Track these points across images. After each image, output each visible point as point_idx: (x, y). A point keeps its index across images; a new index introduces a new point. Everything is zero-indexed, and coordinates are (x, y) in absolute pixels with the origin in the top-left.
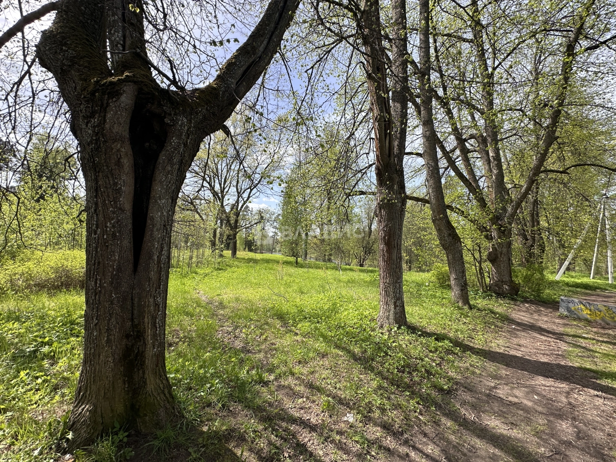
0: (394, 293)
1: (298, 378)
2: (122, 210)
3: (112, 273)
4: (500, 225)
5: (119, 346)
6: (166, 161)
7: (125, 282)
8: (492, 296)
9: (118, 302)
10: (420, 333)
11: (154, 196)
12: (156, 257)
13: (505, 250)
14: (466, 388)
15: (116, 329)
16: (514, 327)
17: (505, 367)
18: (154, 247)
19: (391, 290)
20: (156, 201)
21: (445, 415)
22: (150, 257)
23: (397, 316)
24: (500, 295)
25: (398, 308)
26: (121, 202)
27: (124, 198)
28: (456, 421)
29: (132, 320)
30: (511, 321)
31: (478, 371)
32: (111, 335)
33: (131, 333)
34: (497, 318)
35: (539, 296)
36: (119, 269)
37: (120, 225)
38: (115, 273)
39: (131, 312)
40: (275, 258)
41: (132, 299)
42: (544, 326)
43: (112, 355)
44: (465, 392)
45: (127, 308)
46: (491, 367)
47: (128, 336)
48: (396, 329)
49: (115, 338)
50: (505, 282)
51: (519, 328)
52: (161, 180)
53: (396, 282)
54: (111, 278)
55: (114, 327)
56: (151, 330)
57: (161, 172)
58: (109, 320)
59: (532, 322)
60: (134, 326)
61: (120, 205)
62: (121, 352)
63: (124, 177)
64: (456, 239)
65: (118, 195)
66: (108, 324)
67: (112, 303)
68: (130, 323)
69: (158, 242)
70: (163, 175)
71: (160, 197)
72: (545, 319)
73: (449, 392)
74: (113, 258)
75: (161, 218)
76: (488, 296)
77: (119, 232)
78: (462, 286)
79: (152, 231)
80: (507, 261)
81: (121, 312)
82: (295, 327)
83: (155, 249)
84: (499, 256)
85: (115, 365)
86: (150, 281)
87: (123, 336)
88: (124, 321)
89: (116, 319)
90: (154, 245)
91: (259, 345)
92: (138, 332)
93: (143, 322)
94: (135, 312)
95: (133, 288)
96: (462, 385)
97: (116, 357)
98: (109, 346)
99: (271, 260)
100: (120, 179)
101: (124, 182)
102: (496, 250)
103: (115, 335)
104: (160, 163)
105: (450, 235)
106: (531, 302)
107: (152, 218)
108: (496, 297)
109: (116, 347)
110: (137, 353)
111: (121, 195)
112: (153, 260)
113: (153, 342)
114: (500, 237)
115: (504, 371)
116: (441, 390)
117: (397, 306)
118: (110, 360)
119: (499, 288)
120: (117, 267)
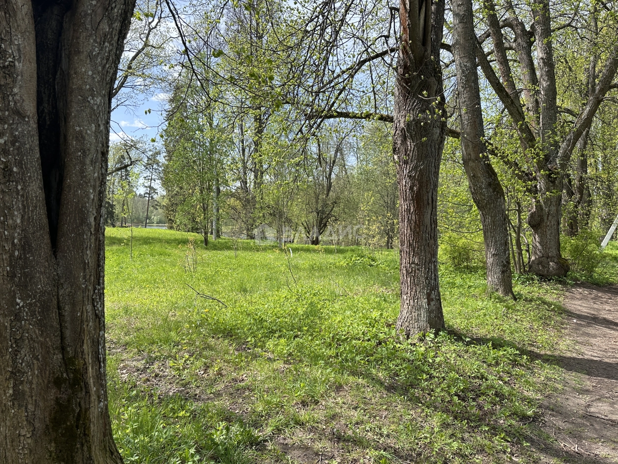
0: (427, 278)
1: (313, 429)
2: (20, 114)
3: (12, 255)
4: (550, 170)
5: (41, 404)
6: (100, 11)
7: (41, 273)
8: (533, 279)
9: (33, 314)
10: (468, 339)
11: (80, 89)
12: (92, 220)
13: (553, 208)
14: (553, 410)
15: (32, 370)
16: (575, 321)
17: (587, 377)
18: (89, 199)
19: (422, 274)
20: (85, 99)
21: (542, 450)
22: (83, 220)
23: (432, 315)
24: (544, 277)
25: (432, 303)
26: (17, 97)
27: (21, 87)
28: (558, 456)
29: (63, 349)
30: (570, 314)
31: (560, 386)
32: (22, 382)
33: (65, 375)
34: (553, 310)
35: (591, 277)
36: (26, 246)
37: (18, 148)
38: (17, 253)
39: (59, 332)
40: (157, 236)
41: (59, 308)
42: (609, 317)
43: (29, 423)
44: (553, 416)
45: (52, 326)
46: (572, 378)
47: (58, 382)
48: (432, 336)
49: (31, 389)
50: (552, 257)
51: (582, 323)
52: (91, 52)
53: (430, 262)
54: (10, 265)
55: (28, 365)
56: (92, 369)
57: (91, 35)
58: (16, 352)
59: (593, 312)
60: (68, 362)
61: (15, 103)
62: (47, 414)
63: (18, 40)
64: (498, 192)
65: (9, 80)
66: (14, 361)
67: (18, 317)
68: (60, 356)
69: (94, 188)
70: (95, 41)
71: (91, 89)
72: (607, 308)
73: (535, 418)
74: (11, 222)
75: (96, 137)
76: (528, 279)
77: (20, 164)
78: (504, 266)
79: (83, 164)
80: (555, 226)
81: (42, 335)
82: (262, 347)
83: (90, 201)
84: (545, 218)
85: (36, 441)
86: (85, 269)
87: (49, 382)
88: (48, 352)
89: (32, 349)
90: (87, 196)
91: (211, 385)
92: (76, 371)
93: (83, 352)
94: (68, 333)
95: (58, 285)
96: (547, 408)
97: (37, 425)
98: (20, 406)
99: (153, 239)
100: (11, 43)
101: (19, 50)
102: (542, 209)
103: (31, 383)
104: (86, 14)
105: (490, 185)
106: (583, 285)
107: (80, 137)
108: (540, 281)
109: (36, 405)
110: (79, 414)
111: (14, 81)
112: (89, 225)
113: (98, 390)
114: (548, 189)
115: (588, 383)
116: (524, 418)
117: (432, 300)
118: (23, 432)
119: (543, 267)
120: (20, 240)
